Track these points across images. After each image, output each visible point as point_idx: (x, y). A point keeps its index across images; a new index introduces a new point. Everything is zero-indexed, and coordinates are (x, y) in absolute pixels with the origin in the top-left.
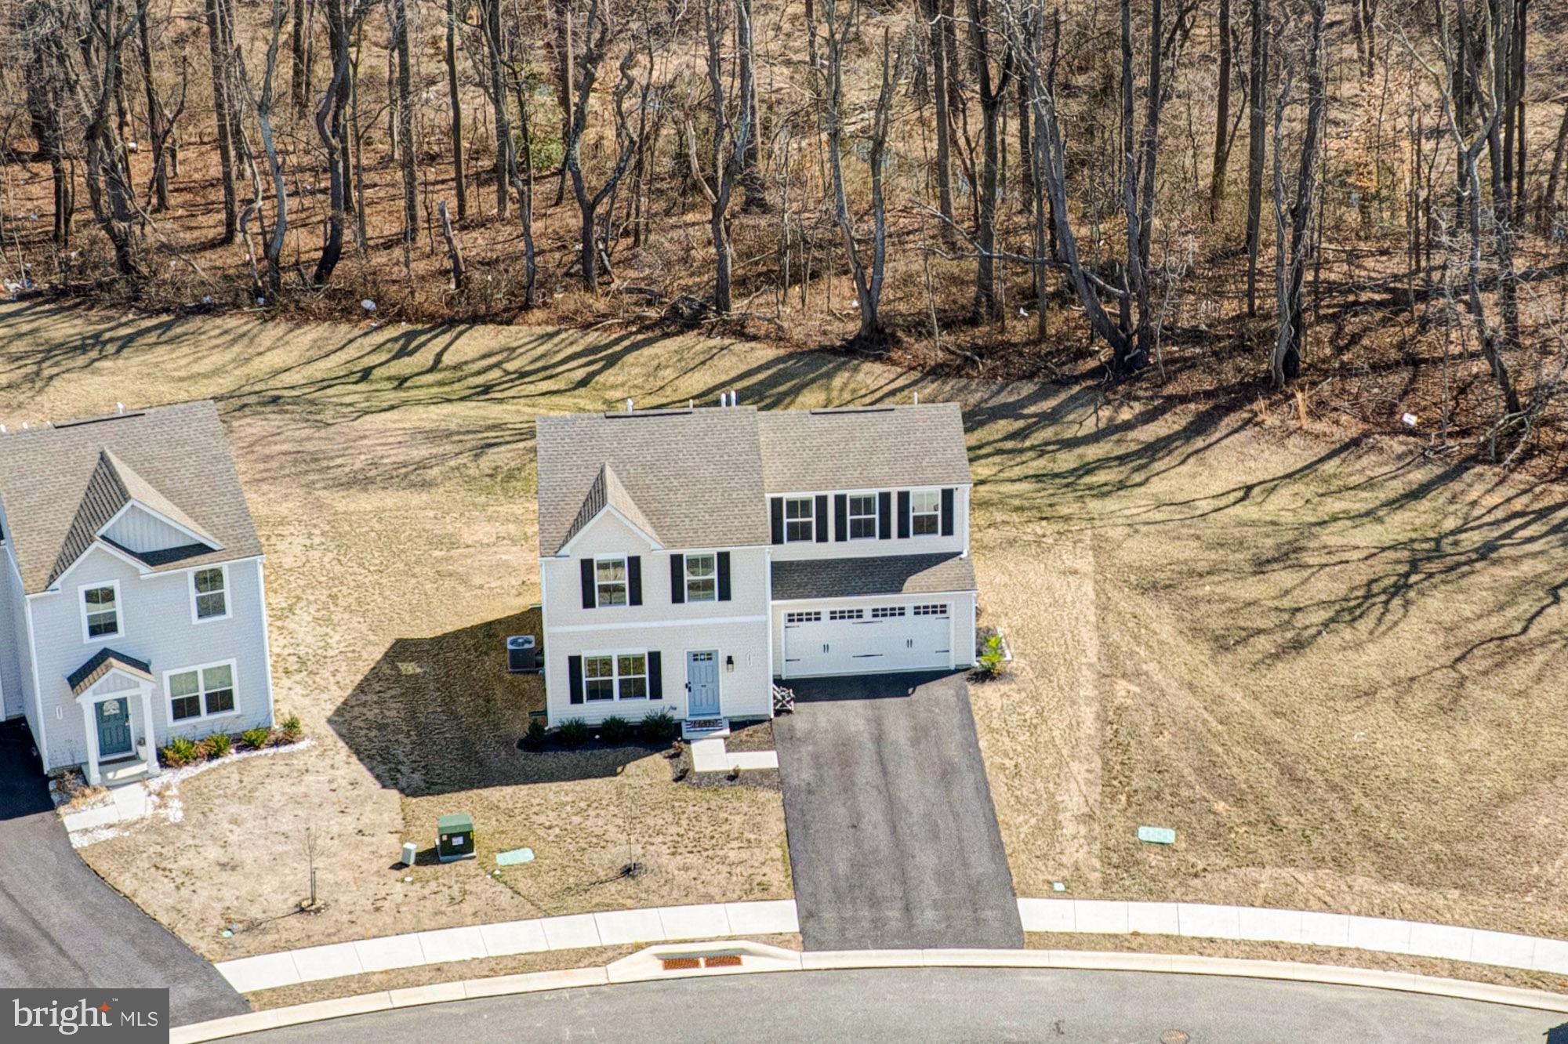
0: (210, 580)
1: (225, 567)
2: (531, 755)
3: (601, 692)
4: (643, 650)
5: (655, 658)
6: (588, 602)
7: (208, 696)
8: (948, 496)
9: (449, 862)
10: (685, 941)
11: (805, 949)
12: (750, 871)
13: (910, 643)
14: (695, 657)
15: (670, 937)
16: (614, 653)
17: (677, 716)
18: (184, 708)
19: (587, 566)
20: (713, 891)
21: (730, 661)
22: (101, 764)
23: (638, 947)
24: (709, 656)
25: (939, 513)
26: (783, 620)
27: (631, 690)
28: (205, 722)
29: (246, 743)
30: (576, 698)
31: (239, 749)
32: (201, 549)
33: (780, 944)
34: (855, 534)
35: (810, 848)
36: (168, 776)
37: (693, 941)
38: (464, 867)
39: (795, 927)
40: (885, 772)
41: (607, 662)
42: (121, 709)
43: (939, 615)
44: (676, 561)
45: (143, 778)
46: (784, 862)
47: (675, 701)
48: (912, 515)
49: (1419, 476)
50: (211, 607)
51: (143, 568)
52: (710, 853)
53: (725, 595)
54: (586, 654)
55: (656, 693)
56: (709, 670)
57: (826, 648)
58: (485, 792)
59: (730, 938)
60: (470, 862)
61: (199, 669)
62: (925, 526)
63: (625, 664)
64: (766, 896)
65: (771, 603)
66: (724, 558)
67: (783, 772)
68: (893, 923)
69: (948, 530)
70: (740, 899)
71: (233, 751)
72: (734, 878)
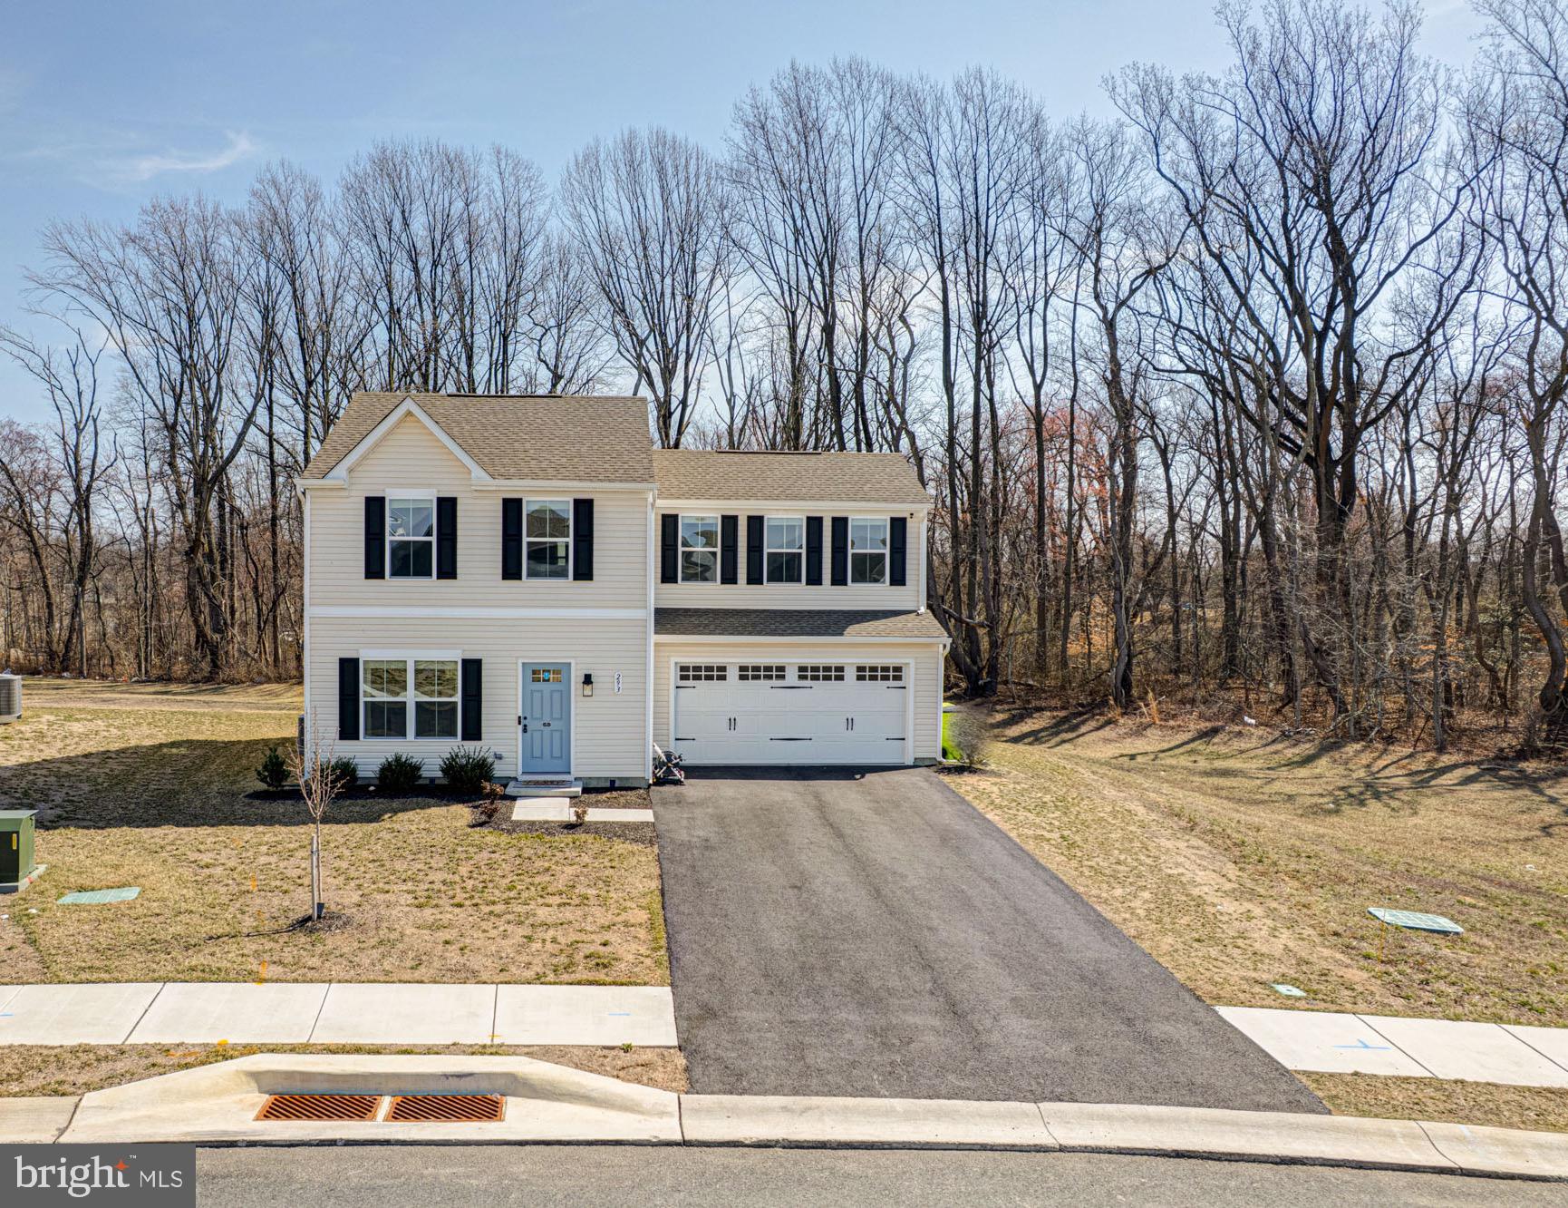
3: (388, 721)
4: (454, 655)
5: (472, 669)
6: (373, 570)
8: (899, 525)
10: (358, 1050)
11: (693, 1087)
12: (573, 937)
13: (850, 723)
14: (535, 673)
15: (322, 1038)
16: (410, 656)
20: (475, 962)
21: (588, 680)
23: (221, 1053)
24: (556, 673)
25: (887, 551)
26: (673, 675)
27: (433, 721)
30: (348, 730)
33: (621, 1073)
34: (775, 577)
35: (708, 909)
37: (376, 1051)
39: (667, 1034)
40: (840, 835)
41: (398, 670)
43: (891, 683)
44: (512, 508)
46: (652, 927)
47: (502, 744)
48: (850, 551)
52: (499, 908)
53: (584, 571)
54: (368, 655)
55: (473, 732)
56: (556, 696)
57: (732, 723)
59: (482, 1050)
62: (868, 569)
63: (426, 676)
64: (601, 976)
65: (654, 638)
66: (584, 509)
67: (661, 828)
68: (930, 1038)
69: (899, 579)
70: (539, 979)
72: (536, 946)
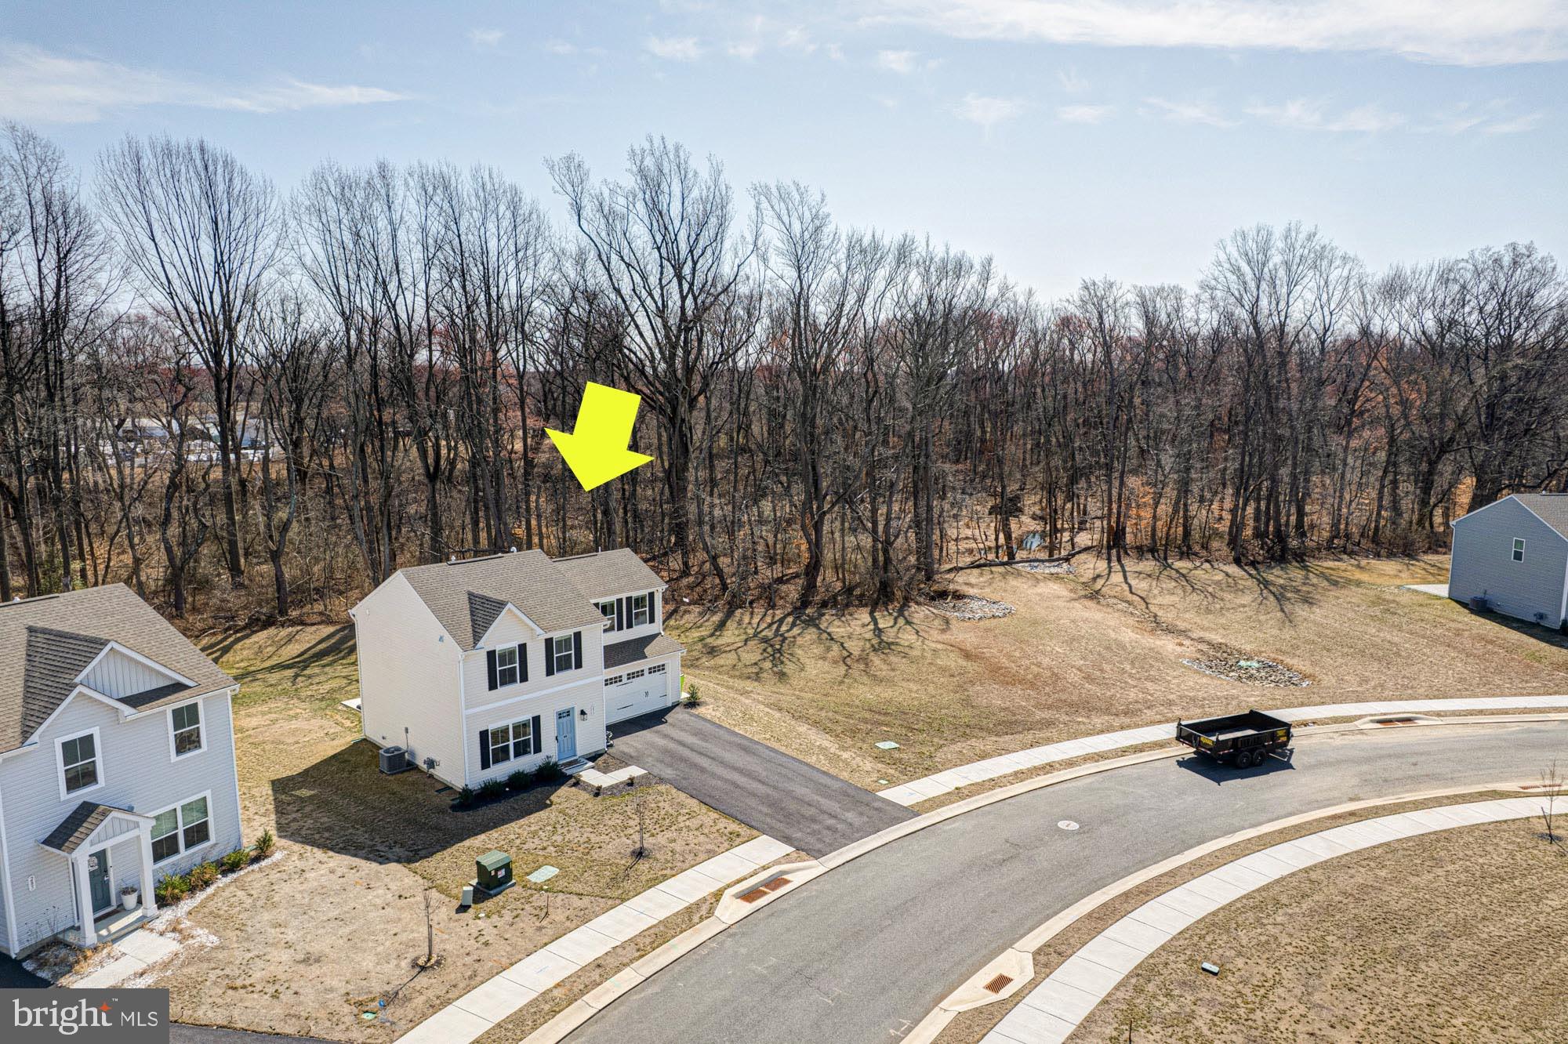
0: (186, 717)
1: (199, 700)
2: (471, 813)
3: (502, 755)
4: (527, 716)
5: (536, 721)
6: (492, 686)
7: (186, 831)
8: (652, 595)
9: (499, 893)
10: (737, 882)
11: (815, 858)
12: (714, 829)
13: (647, 693)
14: (560, 716)
15: (726, 883)
16: (510, 722)
17: (553, 760)
18: (164, 848)
19: (491, 655)
20: (709, 847)
21: (583, 713)
22: (96, 921)
23: (718, 895)
24: (568, 713)
25: (647, 609)
27: (521, 750)
28: (185, 856)
29: (230, 866)
30: (486, 764)
31: (224, 873)
32: (178, 687)
33: (797, 860)
36: (168, 914)
37: (745, 879)
38: (513, 892)
39: (789, 848)
41: (505, 731)
42: (99, 864)
43: (662, 671)
44: (549, 642)
45: (142, 924)
46: (725, 818)
47: (550, 749)
48: (633, 612)
49: (717, 618)
50: (187, 742)
51: (126, 710)
52: (675, 827)
53: (579, 664)
54: (491, 727)
55: (539, 748)
56: (570, 724)
58: (467, 843)
59: (760, 870)
60: (515, 888)
61: (178, 806)
63: (517, 729)
64: (745, 839)
66: (578, 637)
69: (652, 620)
70: (732, 846)
71: (220, 876)
72: (711, 836)
